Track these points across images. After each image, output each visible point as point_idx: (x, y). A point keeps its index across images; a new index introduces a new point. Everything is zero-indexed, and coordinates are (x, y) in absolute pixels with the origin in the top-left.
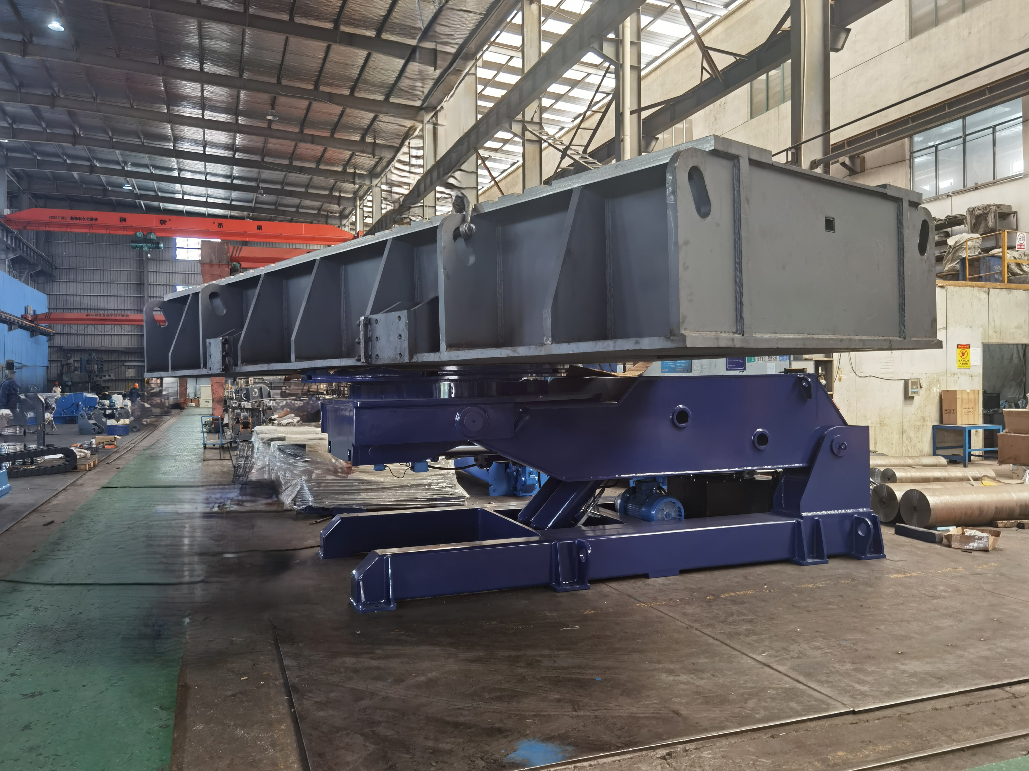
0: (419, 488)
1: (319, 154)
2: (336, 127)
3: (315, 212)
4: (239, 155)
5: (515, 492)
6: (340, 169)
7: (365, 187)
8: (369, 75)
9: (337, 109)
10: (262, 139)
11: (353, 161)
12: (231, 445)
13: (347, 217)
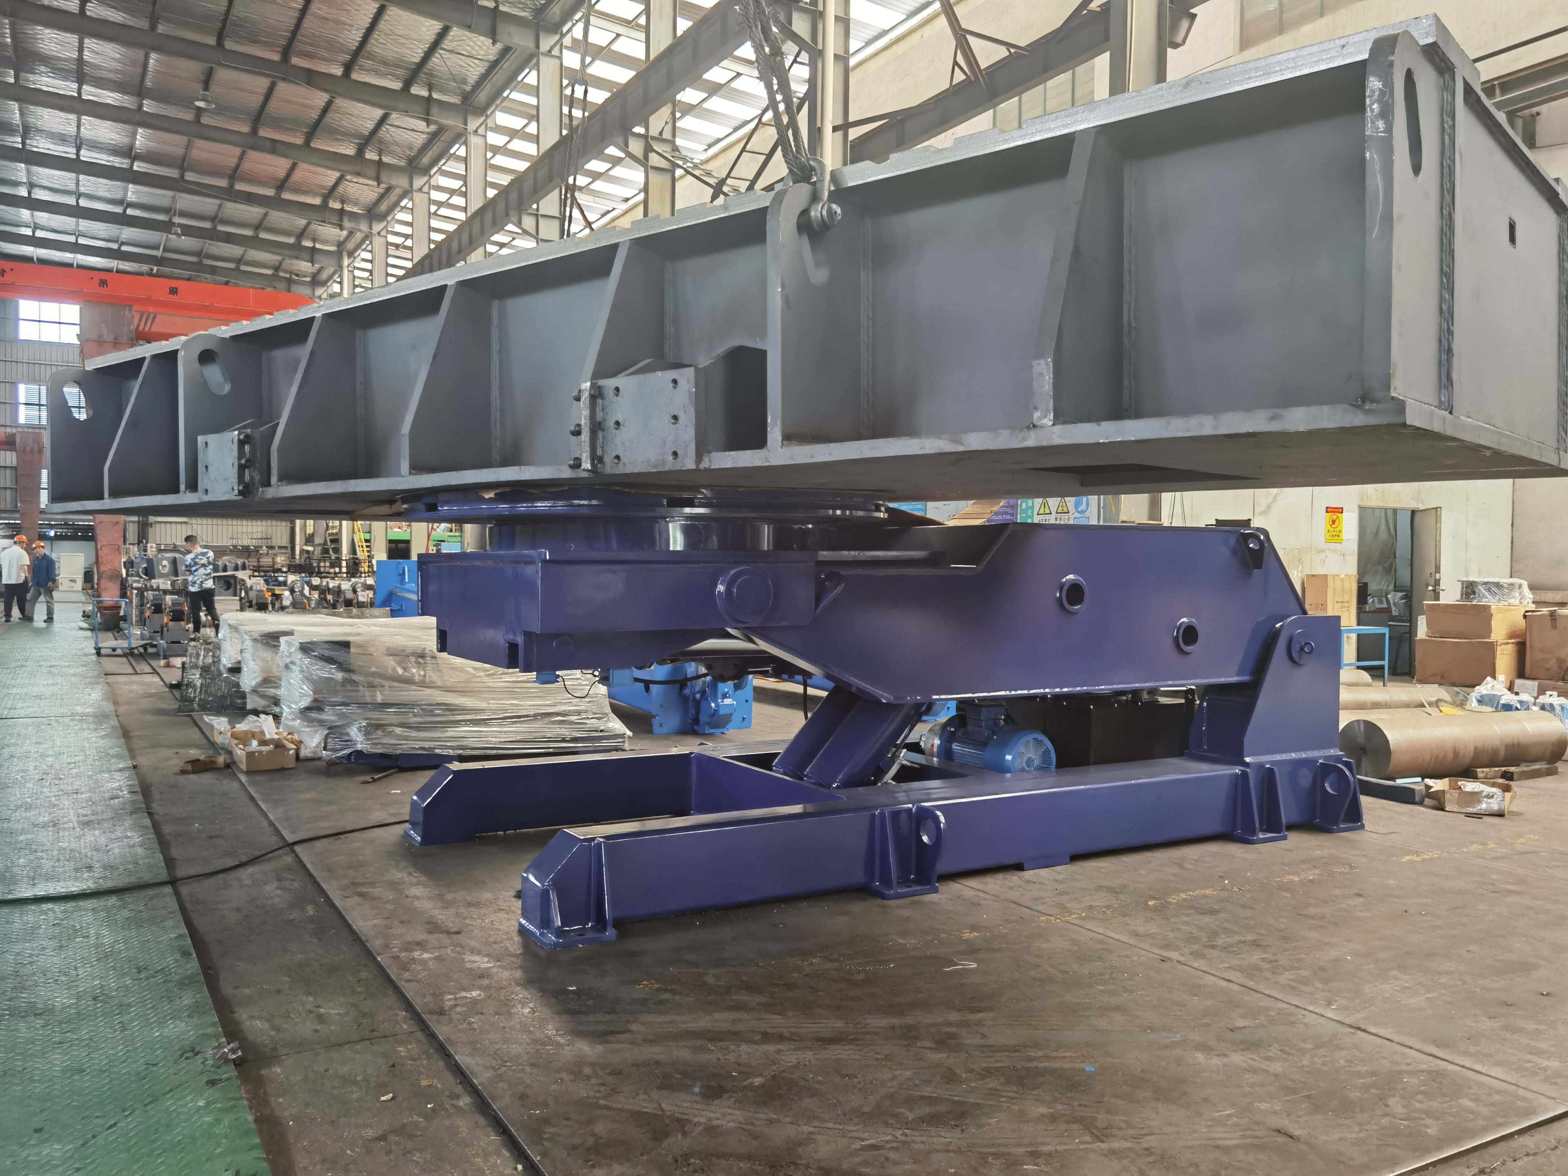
0: (547, 720)
1: (282, 173)
2: (314, 129)
3: (269, 272)
4: (138, 167)
5: (696, 727)
6: (317, 201)
7: (359, 236)
8: (379, 45)
9: (320, 99)
10: (182, 140)
11: (340, 189)
12: (146, 649)
13: (324, 283)
